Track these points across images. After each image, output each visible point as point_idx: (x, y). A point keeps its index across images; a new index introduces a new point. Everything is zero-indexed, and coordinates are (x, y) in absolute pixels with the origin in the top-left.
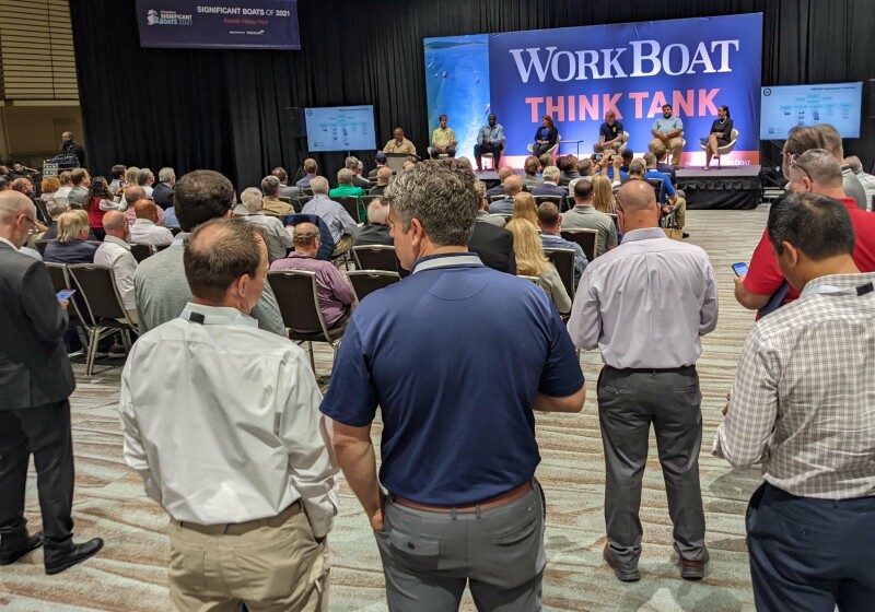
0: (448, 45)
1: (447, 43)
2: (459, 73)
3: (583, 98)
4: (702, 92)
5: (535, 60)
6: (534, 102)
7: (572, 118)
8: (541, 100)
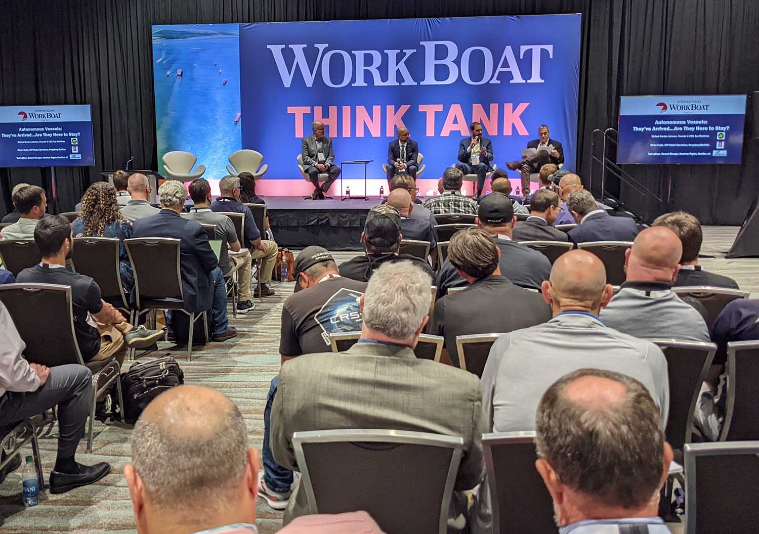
0: (184, 35)
1: (184, 33)
2: (199, 72)
3: (361, 110)
4: (508, 107)
5: (300, 58)
6: (298, 112)
7: (347, 133)
8: (307, 110)
